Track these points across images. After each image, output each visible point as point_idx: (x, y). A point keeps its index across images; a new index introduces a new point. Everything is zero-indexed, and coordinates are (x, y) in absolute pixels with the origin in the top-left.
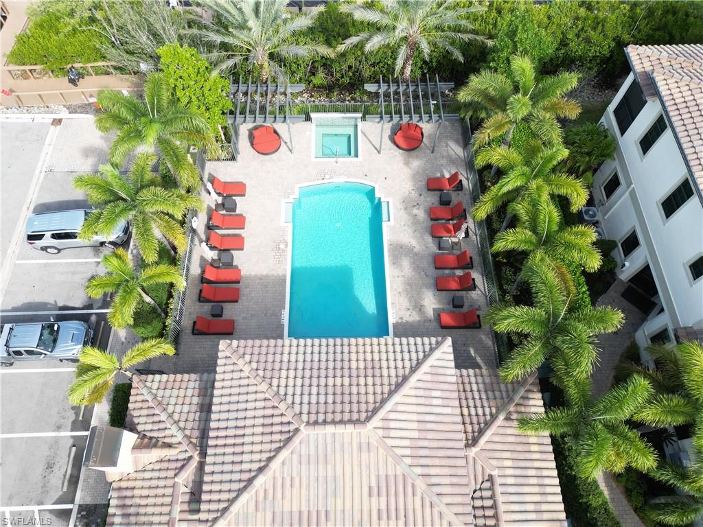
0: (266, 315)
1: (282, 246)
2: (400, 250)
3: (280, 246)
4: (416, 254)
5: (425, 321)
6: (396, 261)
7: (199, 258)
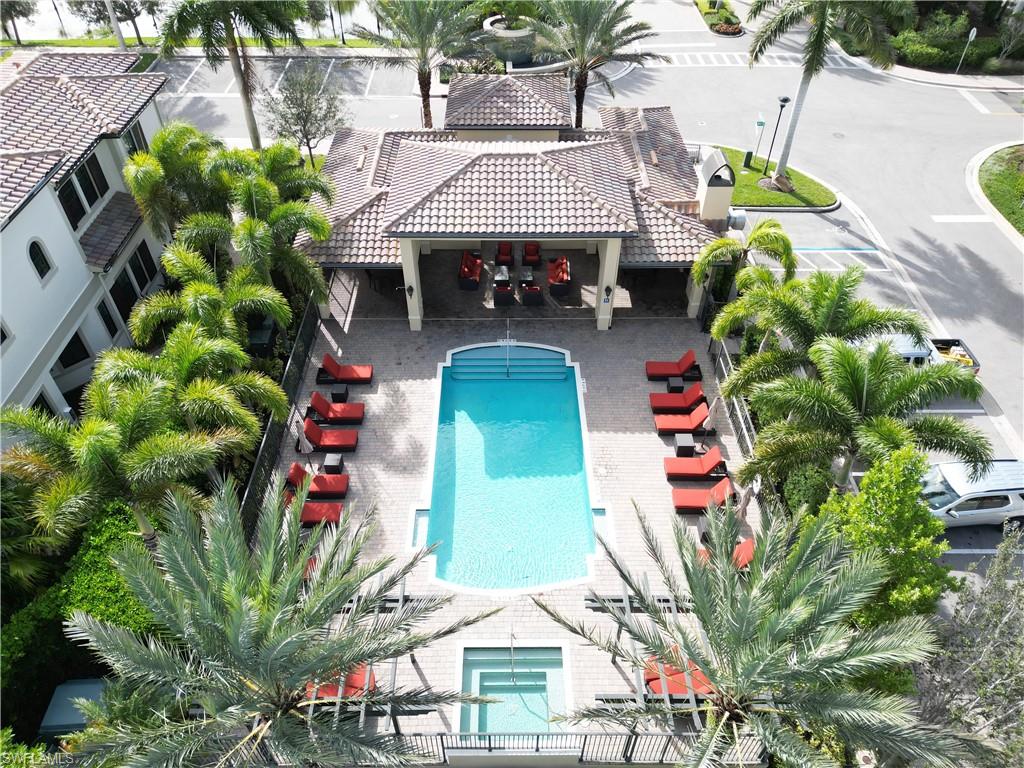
0: (608, 389)
1: (602, 471)
2: (408, 465)
3: (605, 471)
4: (382, 460)
5: (392, 380)
6: (417, 451)
7: (731, 457)
